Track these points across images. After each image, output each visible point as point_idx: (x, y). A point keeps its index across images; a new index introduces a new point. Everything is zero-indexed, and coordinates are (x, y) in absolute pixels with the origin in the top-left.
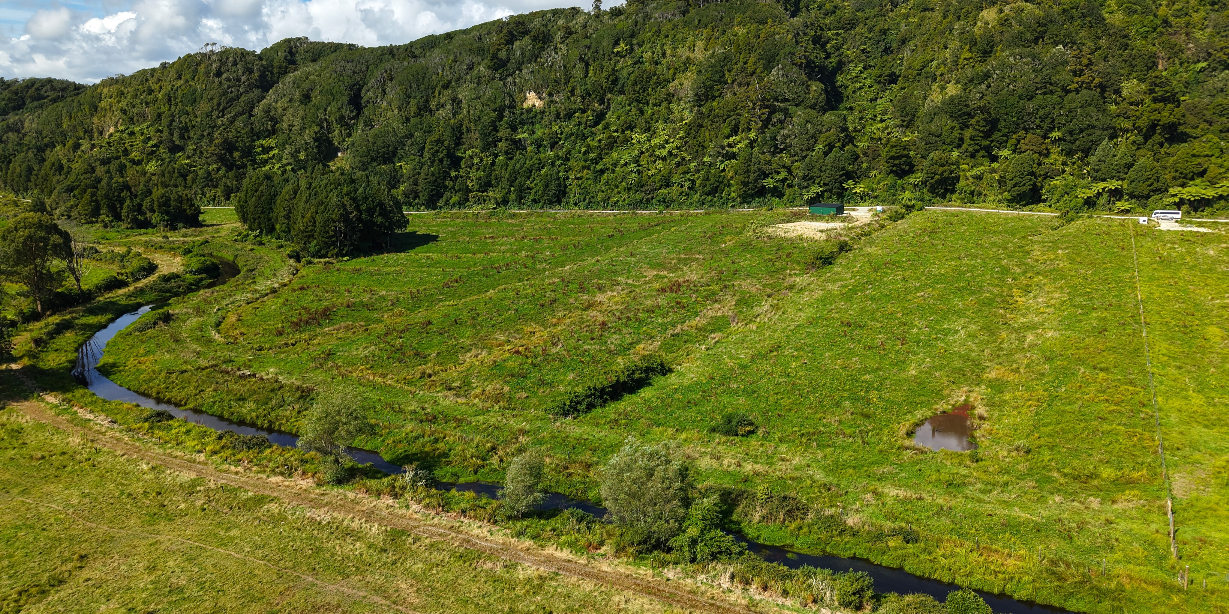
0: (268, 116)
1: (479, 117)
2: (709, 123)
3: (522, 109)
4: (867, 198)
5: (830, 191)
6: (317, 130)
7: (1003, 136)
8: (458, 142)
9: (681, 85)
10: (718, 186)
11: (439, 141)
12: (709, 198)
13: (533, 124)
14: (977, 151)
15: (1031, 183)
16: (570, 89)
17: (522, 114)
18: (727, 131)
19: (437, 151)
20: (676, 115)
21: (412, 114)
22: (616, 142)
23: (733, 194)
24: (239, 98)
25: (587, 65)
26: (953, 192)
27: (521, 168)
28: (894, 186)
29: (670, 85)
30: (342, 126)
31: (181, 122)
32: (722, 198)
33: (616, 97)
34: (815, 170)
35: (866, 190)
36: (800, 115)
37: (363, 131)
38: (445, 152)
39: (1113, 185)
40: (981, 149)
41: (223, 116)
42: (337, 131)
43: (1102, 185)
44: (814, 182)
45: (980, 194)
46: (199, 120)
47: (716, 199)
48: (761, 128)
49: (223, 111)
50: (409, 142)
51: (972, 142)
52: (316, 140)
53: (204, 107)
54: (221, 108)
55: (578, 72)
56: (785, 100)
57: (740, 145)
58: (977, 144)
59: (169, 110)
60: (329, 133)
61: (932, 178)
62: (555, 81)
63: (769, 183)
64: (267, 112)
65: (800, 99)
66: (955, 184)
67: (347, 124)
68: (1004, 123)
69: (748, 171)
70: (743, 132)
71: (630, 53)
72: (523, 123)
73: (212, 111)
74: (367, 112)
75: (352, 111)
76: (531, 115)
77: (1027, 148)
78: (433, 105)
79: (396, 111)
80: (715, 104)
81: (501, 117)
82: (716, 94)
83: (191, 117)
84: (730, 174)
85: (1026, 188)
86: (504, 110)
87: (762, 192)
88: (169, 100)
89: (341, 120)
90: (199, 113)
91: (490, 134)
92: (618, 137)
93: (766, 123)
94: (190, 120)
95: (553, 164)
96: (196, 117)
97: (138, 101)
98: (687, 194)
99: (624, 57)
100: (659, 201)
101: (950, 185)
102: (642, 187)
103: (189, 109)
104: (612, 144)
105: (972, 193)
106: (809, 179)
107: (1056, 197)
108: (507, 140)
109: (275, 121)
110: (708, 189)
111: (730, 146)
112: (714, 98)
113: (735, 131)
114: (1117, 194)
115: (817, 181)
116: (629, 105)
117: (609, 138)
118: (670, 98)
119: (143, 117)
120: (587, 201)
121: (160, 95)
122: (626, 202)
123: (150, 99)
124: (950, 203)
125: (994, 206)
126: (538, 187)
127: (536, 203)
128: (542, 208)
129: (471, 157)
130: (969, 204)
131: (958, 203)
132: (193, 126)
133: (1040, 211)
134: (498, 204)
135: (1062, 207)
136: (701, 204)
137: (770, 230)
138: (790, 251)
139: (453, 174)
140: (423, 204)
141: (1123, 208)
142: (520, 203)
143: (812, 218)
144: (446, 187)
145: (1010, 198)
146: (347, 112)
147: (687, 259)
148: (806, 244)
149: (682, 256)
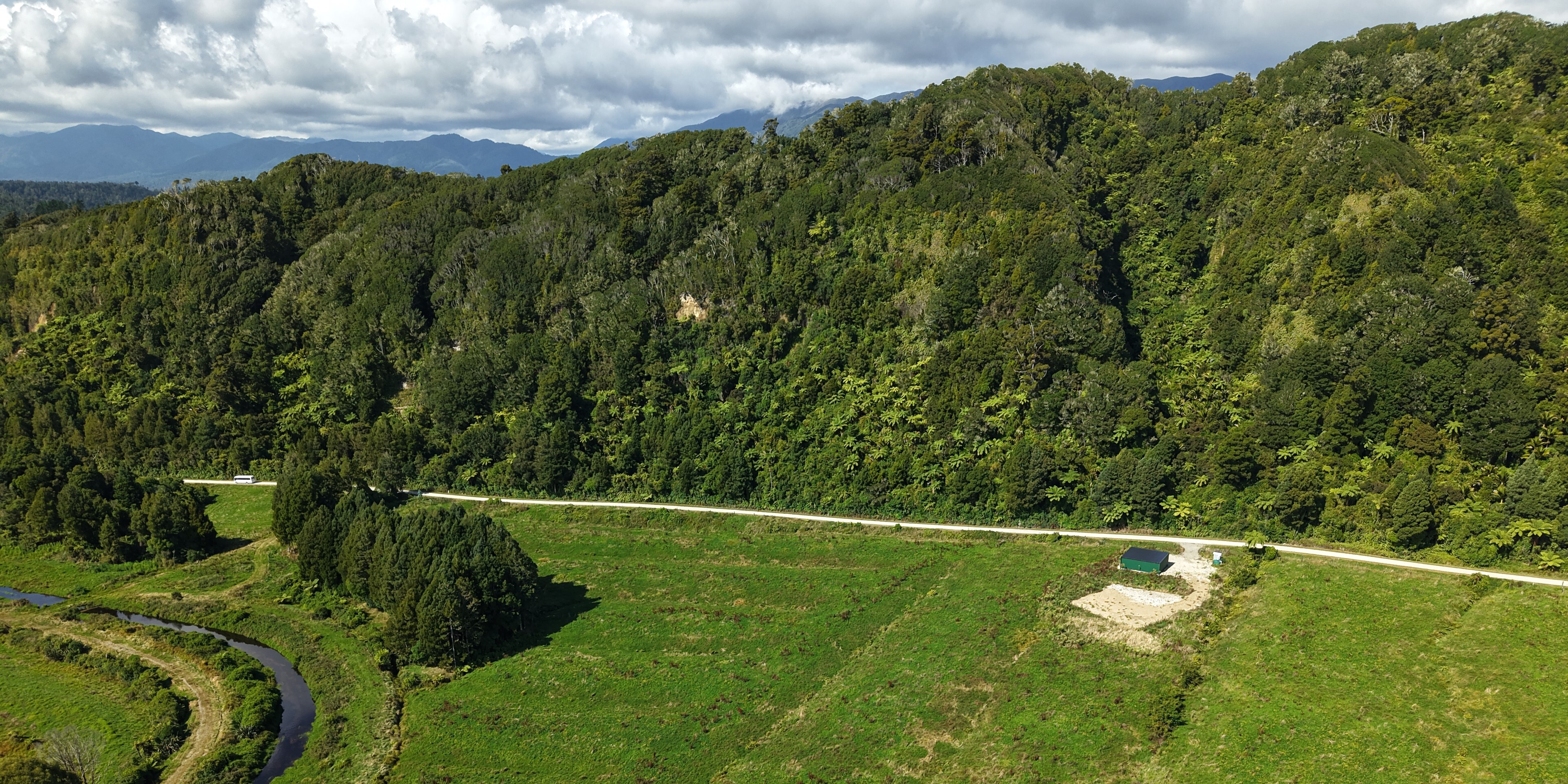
0: (288, 321)
1: (614, 340)
2: (957, 369)
3: (677, 324)
4: (1194, 524)
5: (1143, 512)
6: (369, 352)
7: (1381, 421)
8: (584, 378)
9: (912, 297)
10: (981, 492)
11: (559, 384)
12: (967, 507)
13: (693, 347)
14: (1345, 444)
15: (1427, 522)
16: (745, 293)
17: (676, 331)
18: (984, 387)
19: (557, 400)
20: (906, 348)
21: (510, 324)
22: (820, 389)
23: (1002, 505)
24: (237, 277)
25: (769, 253)
26: (1316, 523)
28: (1231, 506)
29: (895, 297)
30: (405, 343)
31: (153, 319)
32: (985, 509)
33: (814, 308)
34: (1121, 480)
35: (1193, 512)
36: (1093, 377)
37: (439, 352)
38: (568, 400)
39: (1540, 527)
40: (1350, 440)
41: (216, 310)
42: (398, 352)
43: (1522, 526)
44: (1119, 497)
45: (1353, 528)
46: (180, 316)
47: (975, 509)
48: (1036, 390)
49: (215, 301)
50: (511, 379)
51: (1337, 431)
52: (369, 367)
53: (184, 295)
54: (212, 297)
55: (756, 266)
56: (1068, 342)
57: (1004, 412)
58: (1344, 434)
59: (130, 295)
60: (387, 353)
61: (1290, 506)
62: (724, 280)
63: (1055, 493)
64: (286, 314)
65: (1090, 341)
66: (1319, 513)
67: (413, 340)
68: (1382, 403)
69: (1024, 477)
70: (1006, 386)
71: (833, 238)
72: (678, 345)
73: (199, 303)
74: (443, 320)
75: (418, 320)
76: (689, 334)
77: (1414, 443)
78: (540, 308)
79: (486, 319)
80: (964, 334)
81: (645, 338)
82: (966, 321)
83: (167, 309)
84: (994, 466)
85: (1420, 529)
86: (649, 327)
87: (1044, 505)
88: (129, 277)
89: (404, 333)
90: (177, 303)
91: (631, 366)
92: (824, 382)
93: (1046, 383)
94: (166, 315)
96: (175, 309)
97: (78, 276)
98: (935, 500)
99: (822, 242)
100: (894, 507)
101: (1312, 515)
102: (868, 484)
103: (162, 295)
104: (815, 393)
105: (1343, 528)
106: (1112, 493)
107: (1457, 540)
108: (658, 379)
109: (300, 327)
110: (965, 494)
111: (990, 411)
112: (964, 327)
113: (994, 387)
114: (1543, 541)
115: (1123, 497)
116: (836, 325)
117: (810, 385)
118: (896, 317)
119: (89, 301)
120: (788, 499)
121: (113, 269)
122: (845, 503)
123: (97, 272)
124: (1311, 539)
125: (1372, 548)
126: (714, 471)
127: (712, 494)
128: (721, 504)
129: (606, 404)
130: (1337, 543)
131: (1322, 540)
132: (173, 326)
133: (1436, 561)
134: (655, 493)
135: (1467, 556)
136: (955, 516)
137: (1078, 621)
138: (1117, 685)
139: (584, 438)
140: (543, 488)
141: (1550, 564)
142: (688, 493)
143: (1127, 579)
144: (575, 462)
145: (1396, 540)
146: (412, 320)
147: (972, 695)
148: (1135, 665)
149: (963, 687)
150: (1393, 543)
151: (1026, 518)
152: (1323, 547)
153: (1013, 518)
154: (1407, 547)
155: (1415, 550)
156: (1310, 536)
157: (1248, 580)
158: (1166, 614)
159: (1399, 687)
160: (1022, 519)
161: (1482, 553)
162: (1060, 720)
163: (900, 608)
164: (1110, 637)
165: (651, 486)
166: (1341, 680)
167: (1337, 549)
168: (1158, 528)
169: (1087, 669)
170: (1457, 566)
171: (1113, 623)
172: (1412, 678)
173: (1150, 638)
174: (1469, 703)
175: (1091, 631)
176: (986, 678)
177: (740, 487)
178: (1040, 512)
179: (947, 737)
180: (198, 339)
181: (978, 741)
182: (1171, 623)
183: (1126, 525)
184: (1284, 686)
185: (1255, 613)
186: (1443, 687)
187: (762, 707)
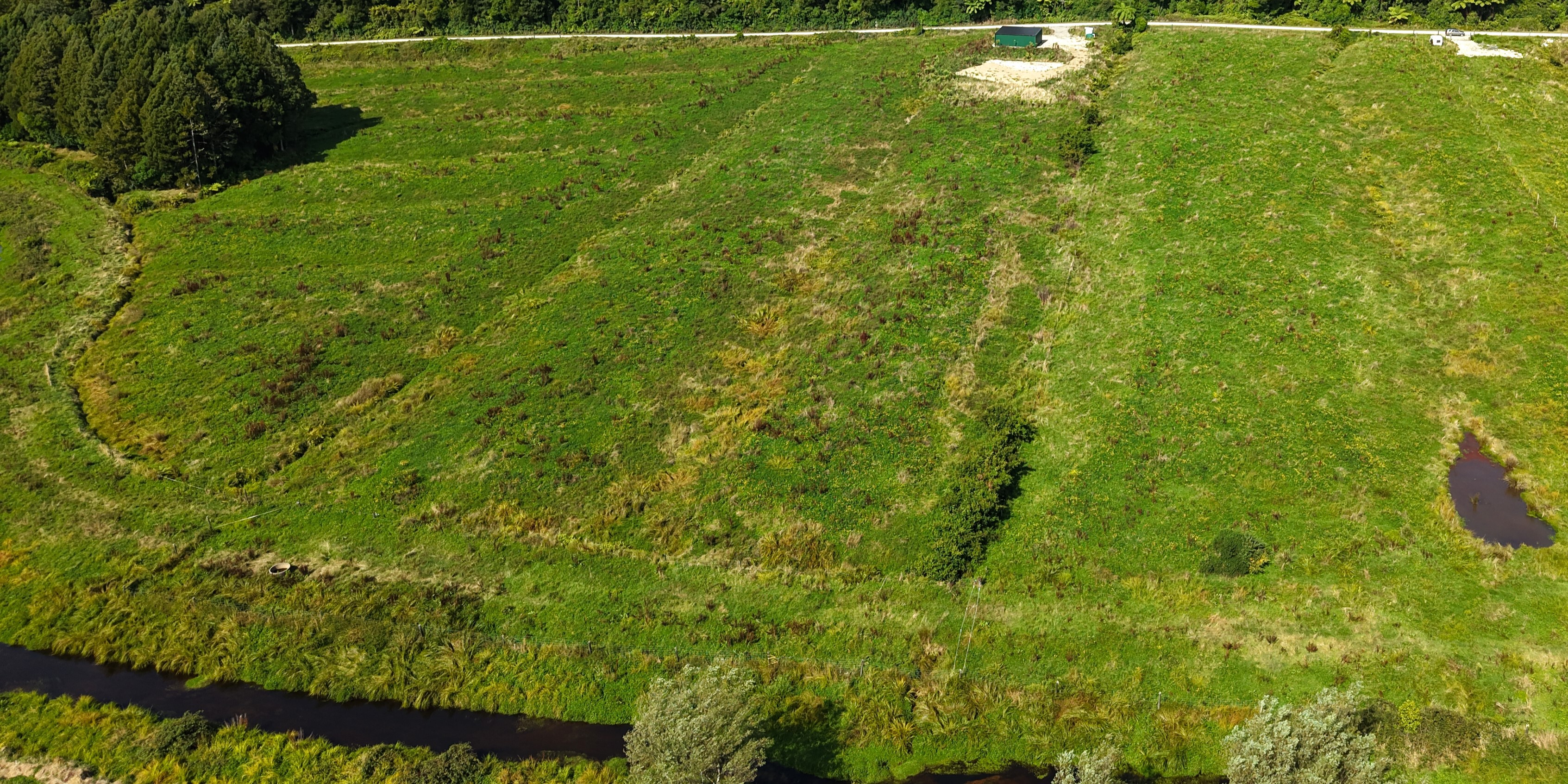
12: (816, 10)
32: (837, 11)
47: (826, 12)
100: (732, 16)
120: (601, 17)
122: (672, 18)
124: (1176, 14)
125: (1235, 18)
127: (502, 21)
128: (516, 30)
130: (1201, 16)
131: (1187, 15)
133: (1296, 24)
134: (427, 25)
135: (1324, 17)
137: (965, 86)
138: (1019, 129)
141: (1399, 17)
142: (471, 21)
143: (1004, 53)
147: (869, 153)
148: (1034, 114)
149: (857, 147)
150: (1255, 10)
151: (884, 17)
152: (1188, 20)
153: (869, 19)
154: (1267, 12)
155: (1275, 16)
156: (1175, 11)
157: (1123, 47)
158: (1053, 74)
159: (1294, 109)
160: (879, 18)
161: (1337, 12)
162: (971, 160)
163: (765, 96)
164: (1002, 95)
165: (423, 16)
166: (1239, 108)
167: (1203, 20)
168: (1022, 17)
169: (987, 120)
170: (1317, 26)
171: (1001, 84)
172: (1304, 104)
173: (1043, 92)
174: (1361, 117)
175: (981, 91)
176: (881, 138)
177: (539, 7)
179: (851, 187)
181: (887, 186)
182: (1059, 80)
183: (990, 16)
184: (1186, 115)
185: (1140, 69)
186: (1332, 108)
187: (624, 184)
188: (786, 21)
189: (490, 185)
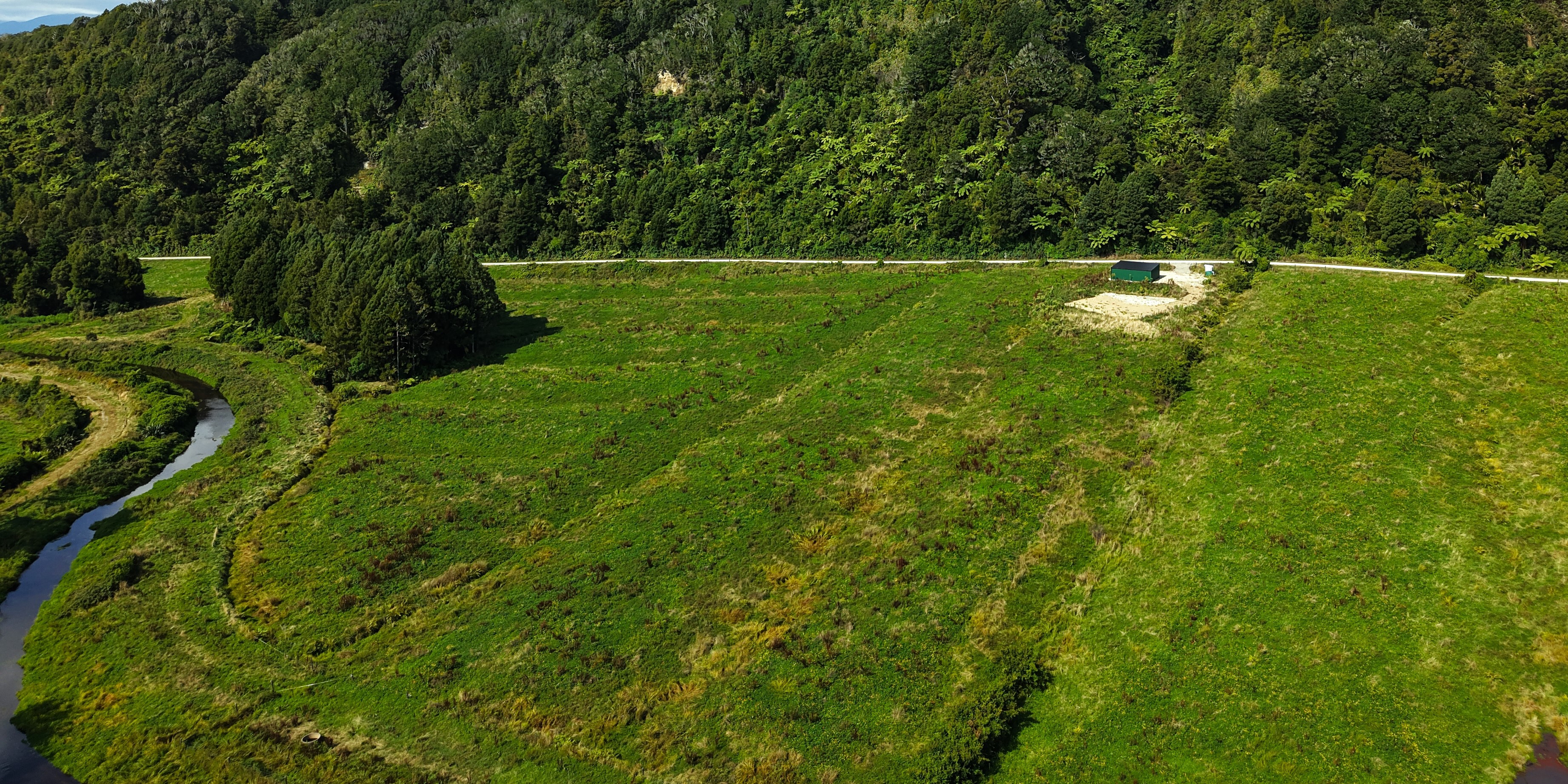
0: (251, 107)
1: (588, 111)
2: (934, 124)
3: (653, 97)
4: (1182, 246)
5: (1129, 236)
6: (332, 130)
7: (1354, 151)
8: (555, 148)
9: (888, 66)
10: (963, 225)
11: (529, 150)
12: (951, 242)
13: (669, 119)
14: (1323, 173)
15: (1414, 228)
16: (723, 68)
17: (653, 104)
18: (962, 137)
19: (526, 165)
20: (883, 109)
21: (482, 104)
22: (798, 149)
23: (986, 238)
24: (202, 75)
25: (747, 33)
26: (1305, 238)
27: (660, 191)
28: (1218, 228)
29: (871, 65)
30: (371, 123)
31: (106, 114)
32: (969, 242)
33: (791, 80)
34: (1104, 205)
35: (1180, 235)
36: (1069, 119)
37: (405, 130)
38: (538, 165)
39: (1526, 231)
40: (1328, 169)
41: (176, 103)
42: (363, 131)
43: (1507, 231)
44: (1104, 223)
45: (1343, 242)
46: (136, 109)
47: (960, 243)
48: (1013, 135)
49: (176, 95)
50: (480, 150)
51: (1314, 160)
52: (330, 145)
53: (145, 89)
54: (173, 91)
55: (734, 44)
56: (1041, 94)
57: (982, 159)
58: (1321, 163)
59: (86, 93)
60: (351, 133)
61: (1277, 220)
62: (702, 57)
63: (1039, 222)
64: (250, 100)
65: (1063, 93)
66: (1307, 228)
67: (379, 120)
68: (1354, 134)
69: (1008, 206)
70: (984, 136)
71: (809, 18)
72: (654, 118)
73: (159, 96)
74: (411, 101)
75: (387, 101)
76: (666, 106)
77: (1390, 169)
78: (514, 89)
79: (457, 100)
80: (940, 95)
81: (621, 110)
82: (941, 81)
83: (124, 104)
84: (976, 204)
85: (1408, 236)
86: (626, 100)
87: (1029, 235)
88: (88, 77)
89: (370, 113)
90: (135, 98)
91: (605, 136)
92: (801, 141)
93: (1021, 128)
94: (121, 110)
95: (707, 185)
96: (132, 104)
97: (34, 77)
98: (917, 236)
99: (800, 23)
100: (876, 245)
101: (1300, 229)
102: (848, 224)
103: (121, 92)
104: (793, 153)
105: (1332, 241)
106: (1096, 219)
107: (1448, 248)
108: (632, 145)
109: (262, 113)
110: (948, 228)
111: (969, 159)
112: (939, 87)
113: (972, 138)
114: (1530, 244)
115: (1108, 222)
116: (814, 94)
117: (787, 143)
118: (872, 84)
119: (41, 102)
120: (765, 245)
121: (72, 70)
122: (825, 246)
123: (54, 74)
124: (1302, 255)
125: (1364, 261)
126: (687, 223)
127: (685, 245)
128: (694, 254)
129: (577, 172)
130: (1329, 258)
131: (1313, 256)
132: (126, 120)
133: (1429, 269)
134: (624, 248)
135: (1459, 263)
136: (939, 251)
137: (1071, 316)
138: (1117, 362)
139: (552, 201)
140: (505, 250)
141: (1543, 265)
142: (659, 246)
143: (1119, 287)
144: (541, 223)
145: (1386, 249)
146: (380, 101)
147: (964, 378)
148: (1134, 347)
149: (955, 371)
150: (1384, 253)
151: (1012, 249)
152: (1314, 261)
153: (998, 250)
154: (1398, 256)
155: (1407, 260)
156: (1301, 252)
157: (1241, 285)
158: (1163, 309)
159: (1409, 355)
160: (1008, 250)
161: (1473, 258)
162: (1060, 391)
163: (885, 319)
164: (1105, 327)
165: (621, 241)
166: (1349, 351)
167: (1330, 262)
168: (1146, 252)
169: (1085, 351)
170: (1451, 272)
171: (1107, 316)
172: (1422, 351)
173: (1147, 326)
174: (1483, 367)
175: (1087, 322)
176: (979, 364)
177: (715, 234)
178: (1025, 243)
179: (939, 410)
180: (151, 132)
181: (974, 411)
182: (1167, 314)
183: (1114, 251)
184: (1291, 356)
185: (1253, 308)
186: (1454, 356)
187: (737, 396)
188: (924, 250)
189: (626, 391)
